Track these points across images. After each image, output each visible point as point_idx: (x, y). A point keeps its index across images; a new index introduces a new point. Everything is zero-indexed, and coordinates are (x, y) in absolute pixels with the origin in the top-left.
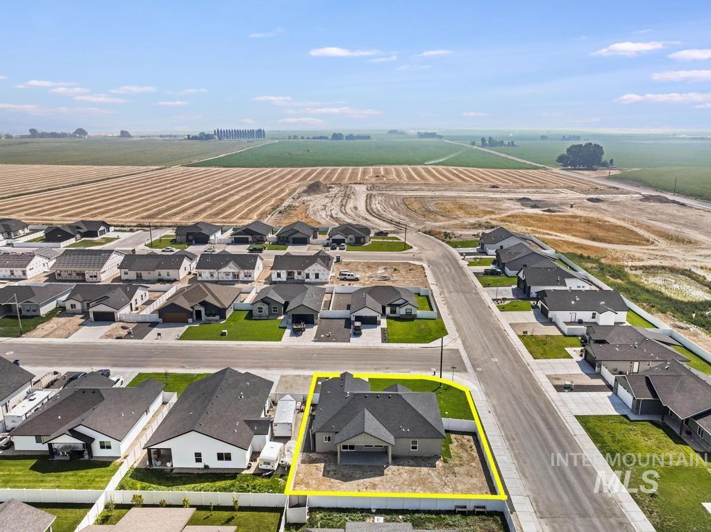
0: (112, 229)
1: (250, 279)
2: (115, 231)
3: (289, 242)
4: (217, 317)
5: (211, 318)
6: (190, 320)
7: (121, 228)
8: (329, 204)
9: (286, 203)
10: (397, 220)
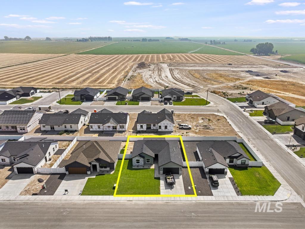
0: (38, 91)
2: (40, 92)
3: (139, 100)
4: (108, 169)
5: (103, 169)
6: (89, 173)
7: (44, 90)
8: (152, 74)
9: (130, 74)
10: (192, 84)
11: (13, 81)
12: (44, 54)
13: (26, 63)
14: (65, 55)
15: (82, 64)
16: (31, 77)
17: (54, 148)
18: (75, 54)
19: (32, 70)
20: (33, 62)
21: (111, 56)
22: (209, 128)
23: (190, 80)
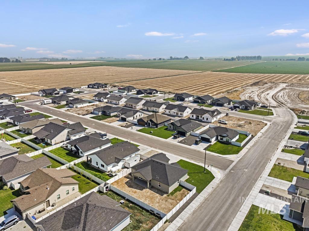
0: (159, 92)
1: (182, 116)
5: (153, 126)
6: (146, 126)
7: (163, 92)
17: (140, 115)
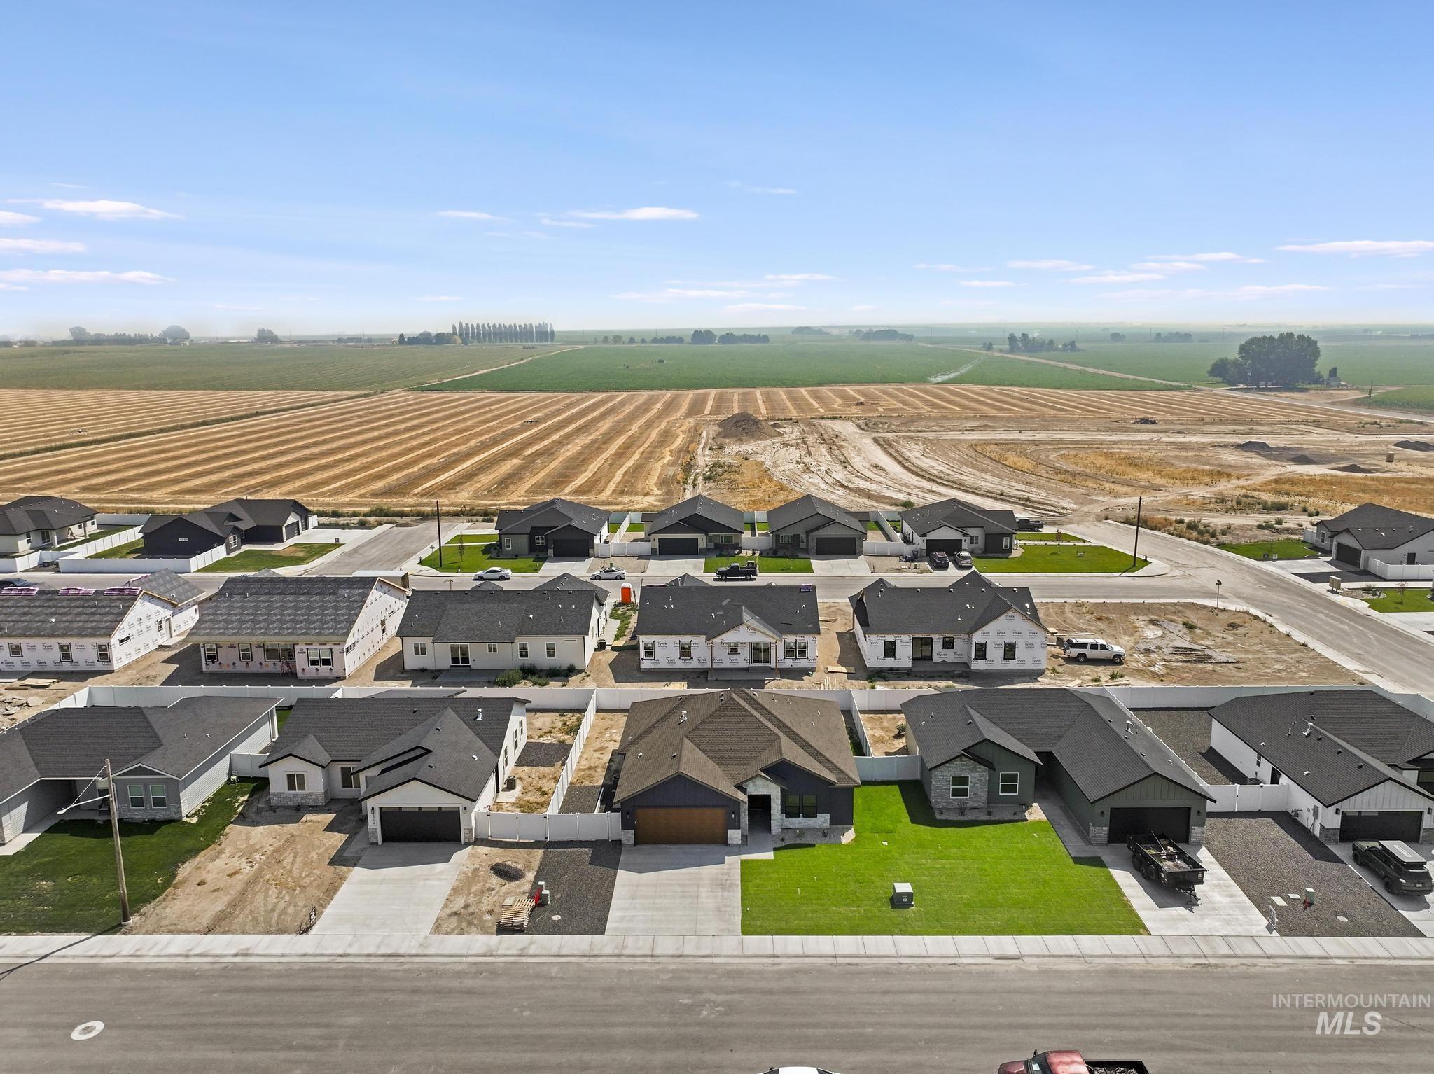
0: (313, 521)
2: (321, 526)
8: (808, 460)
9: (704, 459)
10: (1016, 493)
11: (177, 488)
12: (269, 393)
13: (205, 423)
14: (366, 396)
15: (461, 426)
16: (251, 474)
17: (516, 734)
18: (409, 390)
19: (244, 447)
20: (233, 419)
21: (577, 396)
22: (1210, 657)
23: (996, 480)
